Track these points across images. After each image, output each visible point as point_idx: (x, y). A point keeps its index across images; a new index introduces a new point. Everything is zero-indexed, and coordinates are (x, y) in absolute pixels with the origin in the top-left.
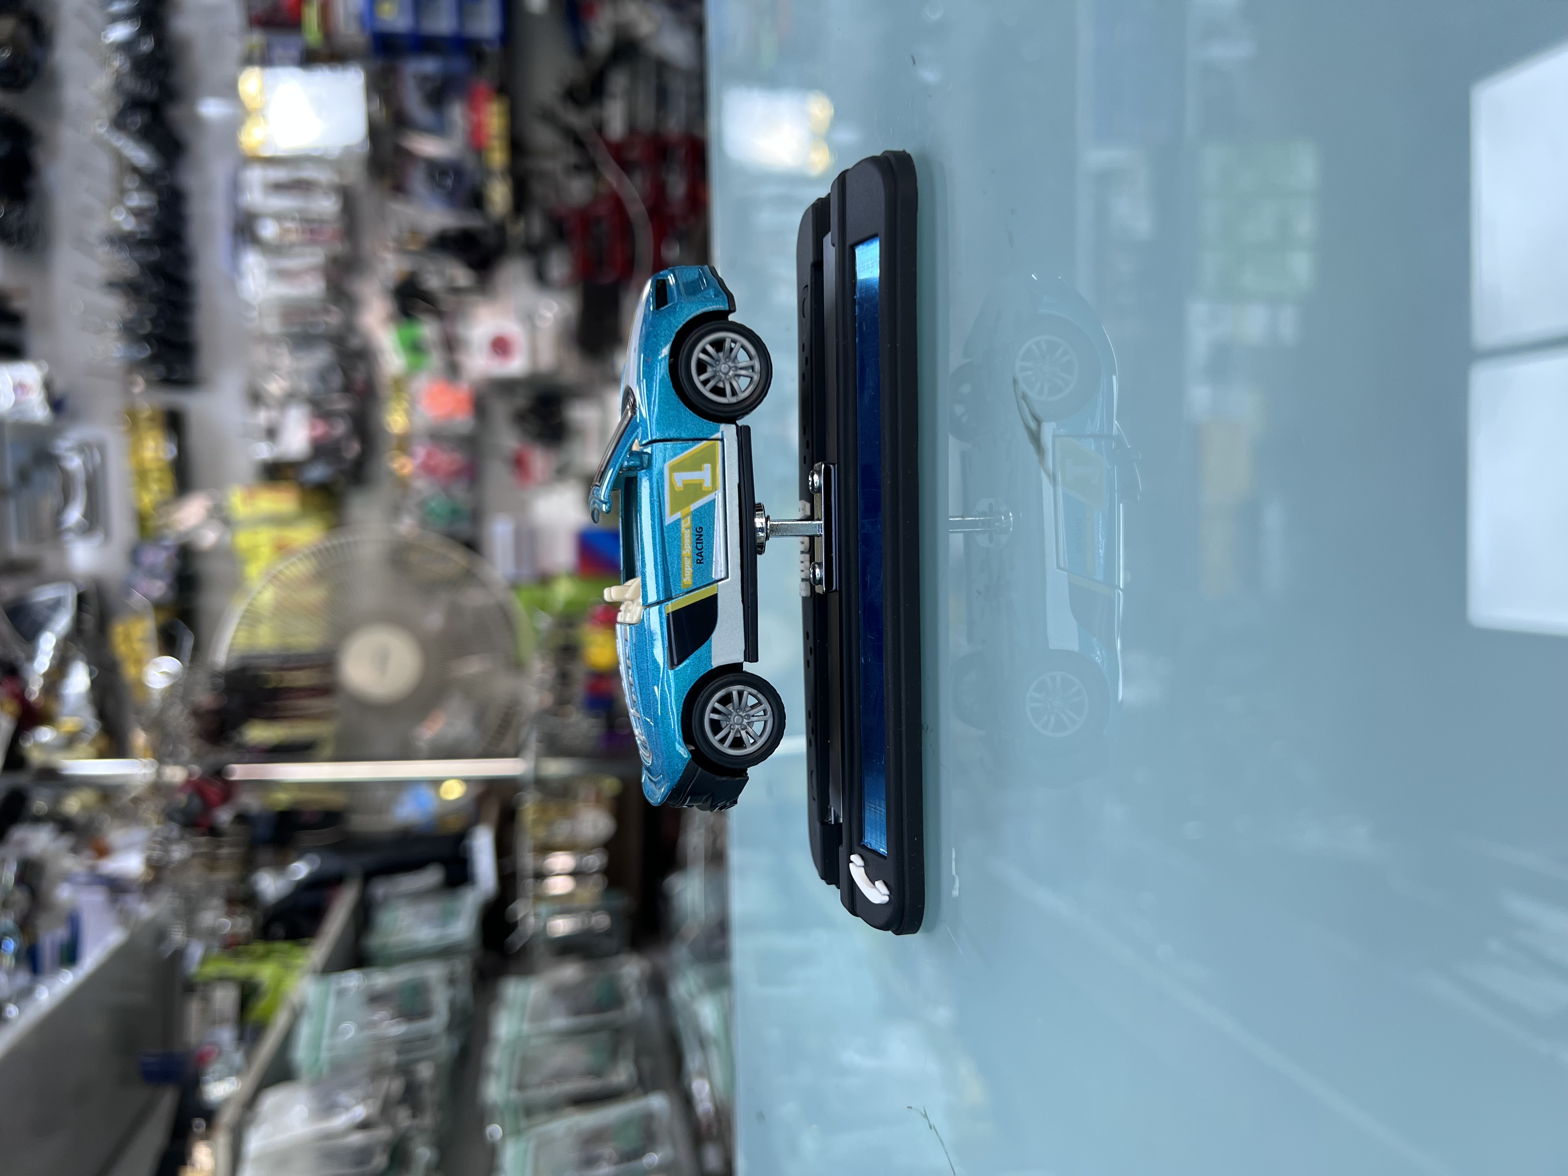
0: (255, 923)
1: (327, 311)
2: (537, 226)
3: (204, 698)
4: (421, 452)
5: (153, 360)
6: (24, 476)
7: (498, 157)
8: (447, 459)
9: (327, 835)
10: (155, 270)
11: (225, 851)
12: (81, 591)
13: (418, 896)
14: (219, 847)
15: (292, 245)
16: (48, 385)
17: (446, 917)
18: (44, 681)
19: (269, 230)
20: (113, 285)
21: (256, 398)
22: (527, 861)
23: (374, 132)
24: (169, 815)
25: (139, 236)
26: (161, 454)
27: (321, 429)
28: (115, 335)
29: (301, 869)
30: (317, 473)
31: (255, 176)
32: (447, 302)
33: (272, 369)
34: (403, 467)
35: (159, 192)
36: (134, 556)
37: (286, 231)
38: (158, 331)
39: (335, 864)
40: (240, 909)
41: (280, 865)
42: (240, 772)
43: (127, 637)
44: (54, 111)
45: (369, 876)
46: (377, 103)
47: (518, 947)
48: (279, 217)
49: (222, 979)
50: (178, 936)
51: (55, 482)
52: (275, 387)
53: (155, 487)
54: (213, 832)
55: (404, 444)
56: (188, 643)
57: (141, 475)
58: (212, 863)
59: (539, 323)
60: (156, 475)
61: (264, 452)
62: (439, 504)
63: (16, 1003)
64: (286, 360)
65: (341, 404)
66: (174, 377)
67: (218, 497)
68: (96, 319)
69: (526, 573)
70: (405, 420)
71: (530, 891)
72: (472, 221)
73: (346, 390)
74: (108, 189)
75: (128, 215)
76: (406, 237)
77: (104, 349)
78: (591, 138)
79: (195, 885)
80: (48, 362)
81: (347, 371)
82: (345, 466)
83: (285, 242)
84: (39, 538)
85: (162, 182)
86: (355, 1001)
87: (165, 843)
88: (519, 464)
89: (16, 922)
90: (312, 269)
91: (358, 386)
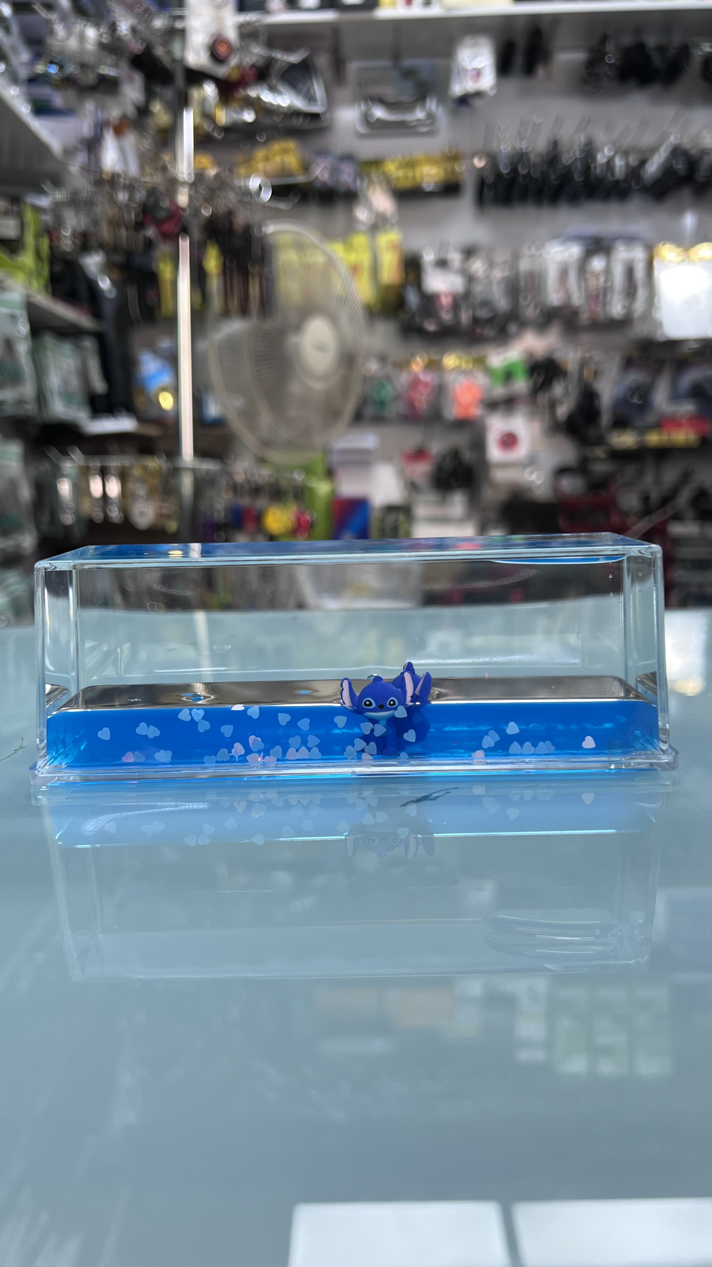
0: (69, 253)
1: (536, 306)
2: (601, 468)
3: (241, 219)
4: (427, 378)
5: (499, 176)
6: (409, 74)
7: (654, 439)
8: (422, 399)
9: (134, 308)
10: (566, 177)
11: (123, 232)
12: (322, 116)
13: (84, 374)
14: (127, 228)
15: (586, 280)
16: (478, 94)
17: (67, 397)
18: (254, 98)
19: (597, 264)
20: (555, 144)
21: (469, 252)
22: (114, 462)
23: (673, 344)
24: (152, 192)
25: (592, 166)
26: (426, 179)
27: (445, 301)
28: (518, 146)
29: (105, 284)
30: (412, 299)
31: (638, 255)
32: (543, 399)
33: (491, 265)
34: (417, 364)
35: (625, 180)
36: (348, 158)
37: (596, 275)
38: (520, 179)
39: (108, 310)
40: (78, 242)
41: (109, 267)
42: (184, 245)
43: (285, 151)
44: (687, 102)
45: (100, 337)
46: (695, 346)
47: (49, 454)
48: (608, 271)
49: (22, 227)
50: (59, 196)
51: (406, 98)
52: (478, 266)
53: (401, 173)
54: (139, 226)
55: (434, 366)
56: (283, 206)
57: (411, 164)
58: (115, 224)
59: (528, 470)
60: (410, 174)
61: (428, 257)
62: (388, 392)
63: (7, 70)
64: (498, 274)
65: (465, 317)
66: (486, 190)
67: (393, 222)
68: (529, 133)
69: (335, 458)
70: (453, 366)
71: (91, 465)
72: (605, 419)
73: (476, 321)
74: (627, 142)
75: (608, 157)
76: (593, 367)
77: (507, 137)
78: (669, 511)
79: (98, 210)
80: (496, 95)
81: (490, 321)
82: (418, 320)
83: (589, 276)
84: (361, 84)
85: (633, 183)
86: (7, 329)
87: (130, 187)
88: (419, 454)
89: (70, 75)
90: (568, 296)
91: (479, 330)
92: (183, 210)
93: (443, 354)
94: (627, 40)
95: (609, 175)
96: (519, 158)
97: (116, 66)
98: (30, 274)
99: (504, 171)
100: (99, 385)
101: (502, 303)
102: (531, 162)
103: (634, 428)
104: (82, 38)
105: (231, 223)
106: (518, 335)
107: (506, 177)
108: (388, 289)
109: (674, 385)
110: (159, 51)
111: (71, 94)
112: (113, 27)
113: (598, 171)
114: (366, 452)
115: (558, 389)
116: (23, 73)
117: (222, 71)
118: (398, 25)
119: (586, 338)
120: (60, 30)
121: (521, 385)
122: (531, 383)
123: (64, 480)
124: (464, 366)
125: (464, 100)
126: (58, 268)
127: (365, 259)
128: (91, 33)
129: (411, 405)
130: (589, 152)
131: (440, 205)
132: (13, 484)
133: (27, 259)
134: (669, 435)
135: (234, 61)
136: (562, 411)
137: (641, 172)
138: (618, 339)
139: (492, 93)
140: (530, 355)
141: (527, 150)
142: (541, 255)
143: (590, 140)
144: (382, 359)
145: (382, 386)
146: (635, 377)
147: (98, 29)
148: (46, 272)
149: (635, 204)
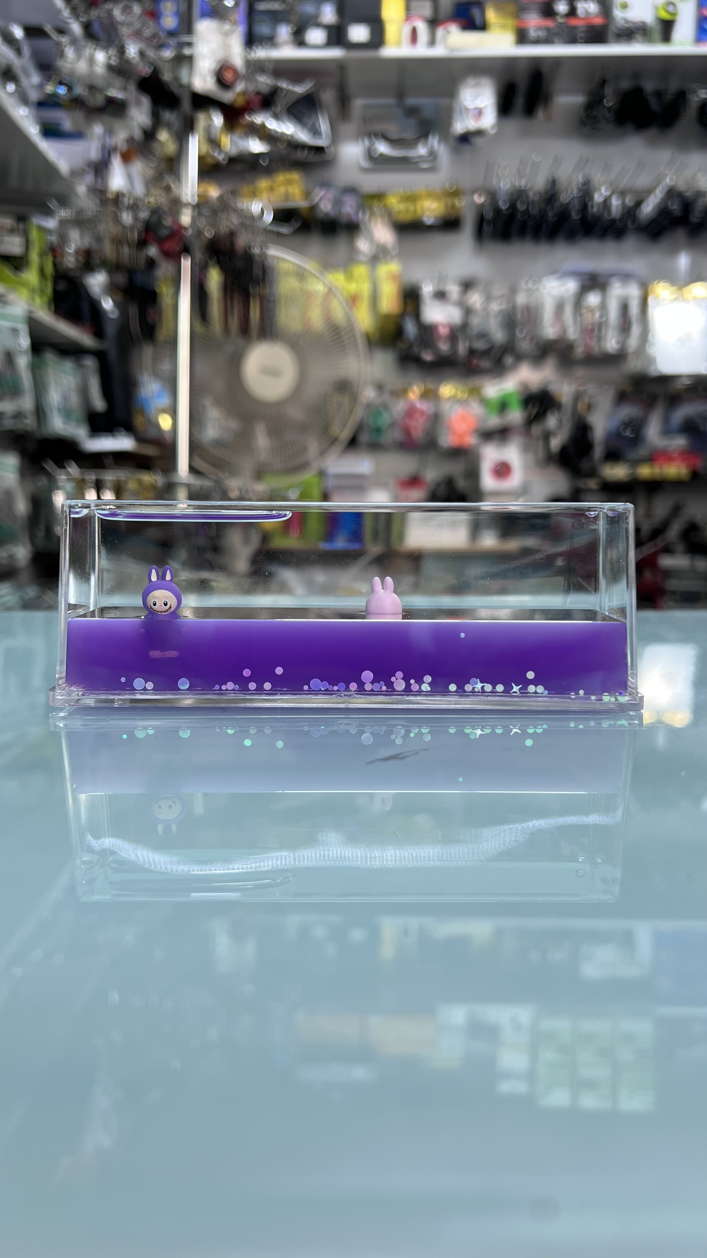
0: (71, 270)
1: (532, 339)
3: (242, 241)
4: (423, 406)
5: (498, 211)
6: (412, 112)
7: (645, 471)
8: (418, 428)
9: (135, 327)
10: (563, 215)
11: (126, 250)
12: (326, 150)
13: (84, 392)
14: (129, 246)
15: (581, 315)
16: (479, 133)
17: (67, 413)
18: (259, 124)
19: (593, 299)
20: (553, 182)
21: (467, 285)
22: (109, 476)
23: (665, 380)
24: (156, 212)
25: (590, 204)
26: (427, 213)
27: (443, 331)
28: (517, 184)
29: (108, 304)
30: (411, 328)
31: (633, 292)
32: (536, 430)
33: (489, 298)
34: (414, 393)
35: (622, 219)
36: (351, 190)
37: (592, 311)
38: (519, 216)
39: (111, 330)
40: (81, 258)
41: (112, 289)
42: (186, 264)
43: (289, 182)
44: (683, 146)
45: (100, 356)
46: (687, 382)
47: (45, 466)
48: (603, 306)
49: (27, 244)
50: (64, 213)
51: (409, 135)
52: (475, 299)
53: (402, 207)
54: (142, 243)
55: (430, 395)
56: (285, 230)
57: (411, 198)
58: (118, 242)
59: (520, 499)
60: (412, 208)
61: (427, 290)
62: (385, 419)
63: (17, 91)
64: (495, 307)
65: (462, 348)
66: (485, 225)
67: (394, 253)
68: (528, 171)
69: (331, 483)
70: (448, 396)
71: (86, 477)
72: (598, 452)
73: (472, 352)
74: (624, 183)
75: (605, 196)
76: (586, 400)
77: (506, 175)
78: (660, 543)
79: (102, 228)
80: (496, 134)
81: (486, 353)
82: (415, 350)
83: (584, 311)
84: (365, 121)
85: (629, 222)
86: (8, 342)
87: (134, 207)
88: (413, 481)
89: (79, 96)
90: (564, 330)
91: (475, 361)
92: (185, 229)
93: (439, 383)
94: (626, 84)
95: (606, 213)
96: (518, 195)
97: (125, 89)
98: (33, 291)
99: (503, 206)
100: (99, 404)
101: (499, 335)
102: (530, 200)
103: (626, 461)
104: (92, 61)
105: (232, 244)
106: (514, 367)
107: (504, 212)
108: (387, 318)
109: (666, 420)
110: (167, 77)
111: (79, 115)
112: (122, 51)
113: (595, 209)
114: (361, 477)
115: (552, 421)
116: (34, 96)
117: (227, 97)
118: (402, 64)
119: (580, 372)
120: (70, 53)
121: (516, 415)
122: (526, 414)
123: (59, 493)
124: (460, 395)
125: (465, 138)
126: (61, 286)
127: (365, 288)
128: (101, 57)
129: (407, 432)
130: (586, 191)
131: (439, 239)
132: (9, 495)
133: (31, 276)
134: (661, 468)
135: (240, 87)
136: (556, 443)
137: (637, 213)
138: (612, 373)
139: (492, 132)
140: (525, 386)
141: (526, 188)
142: (538, 289)
143: (587, 180)
144: (380, 387)
145: (379, 413)
146: (628, 411)
147: (107, 52)
148: (49, 290)
149: (630, 243)
